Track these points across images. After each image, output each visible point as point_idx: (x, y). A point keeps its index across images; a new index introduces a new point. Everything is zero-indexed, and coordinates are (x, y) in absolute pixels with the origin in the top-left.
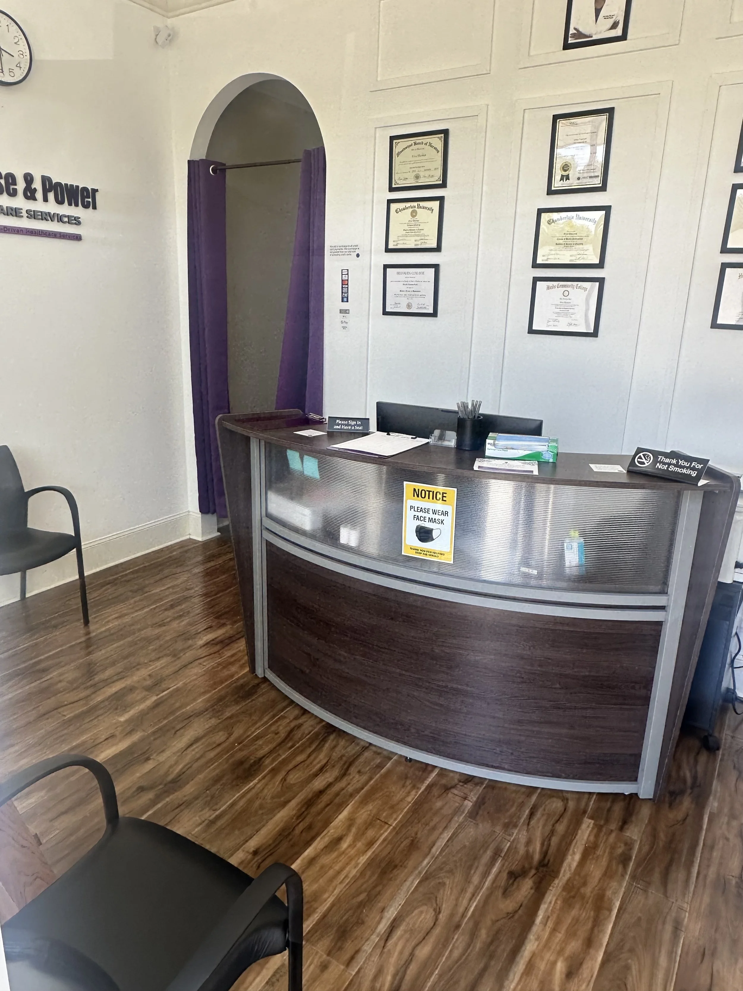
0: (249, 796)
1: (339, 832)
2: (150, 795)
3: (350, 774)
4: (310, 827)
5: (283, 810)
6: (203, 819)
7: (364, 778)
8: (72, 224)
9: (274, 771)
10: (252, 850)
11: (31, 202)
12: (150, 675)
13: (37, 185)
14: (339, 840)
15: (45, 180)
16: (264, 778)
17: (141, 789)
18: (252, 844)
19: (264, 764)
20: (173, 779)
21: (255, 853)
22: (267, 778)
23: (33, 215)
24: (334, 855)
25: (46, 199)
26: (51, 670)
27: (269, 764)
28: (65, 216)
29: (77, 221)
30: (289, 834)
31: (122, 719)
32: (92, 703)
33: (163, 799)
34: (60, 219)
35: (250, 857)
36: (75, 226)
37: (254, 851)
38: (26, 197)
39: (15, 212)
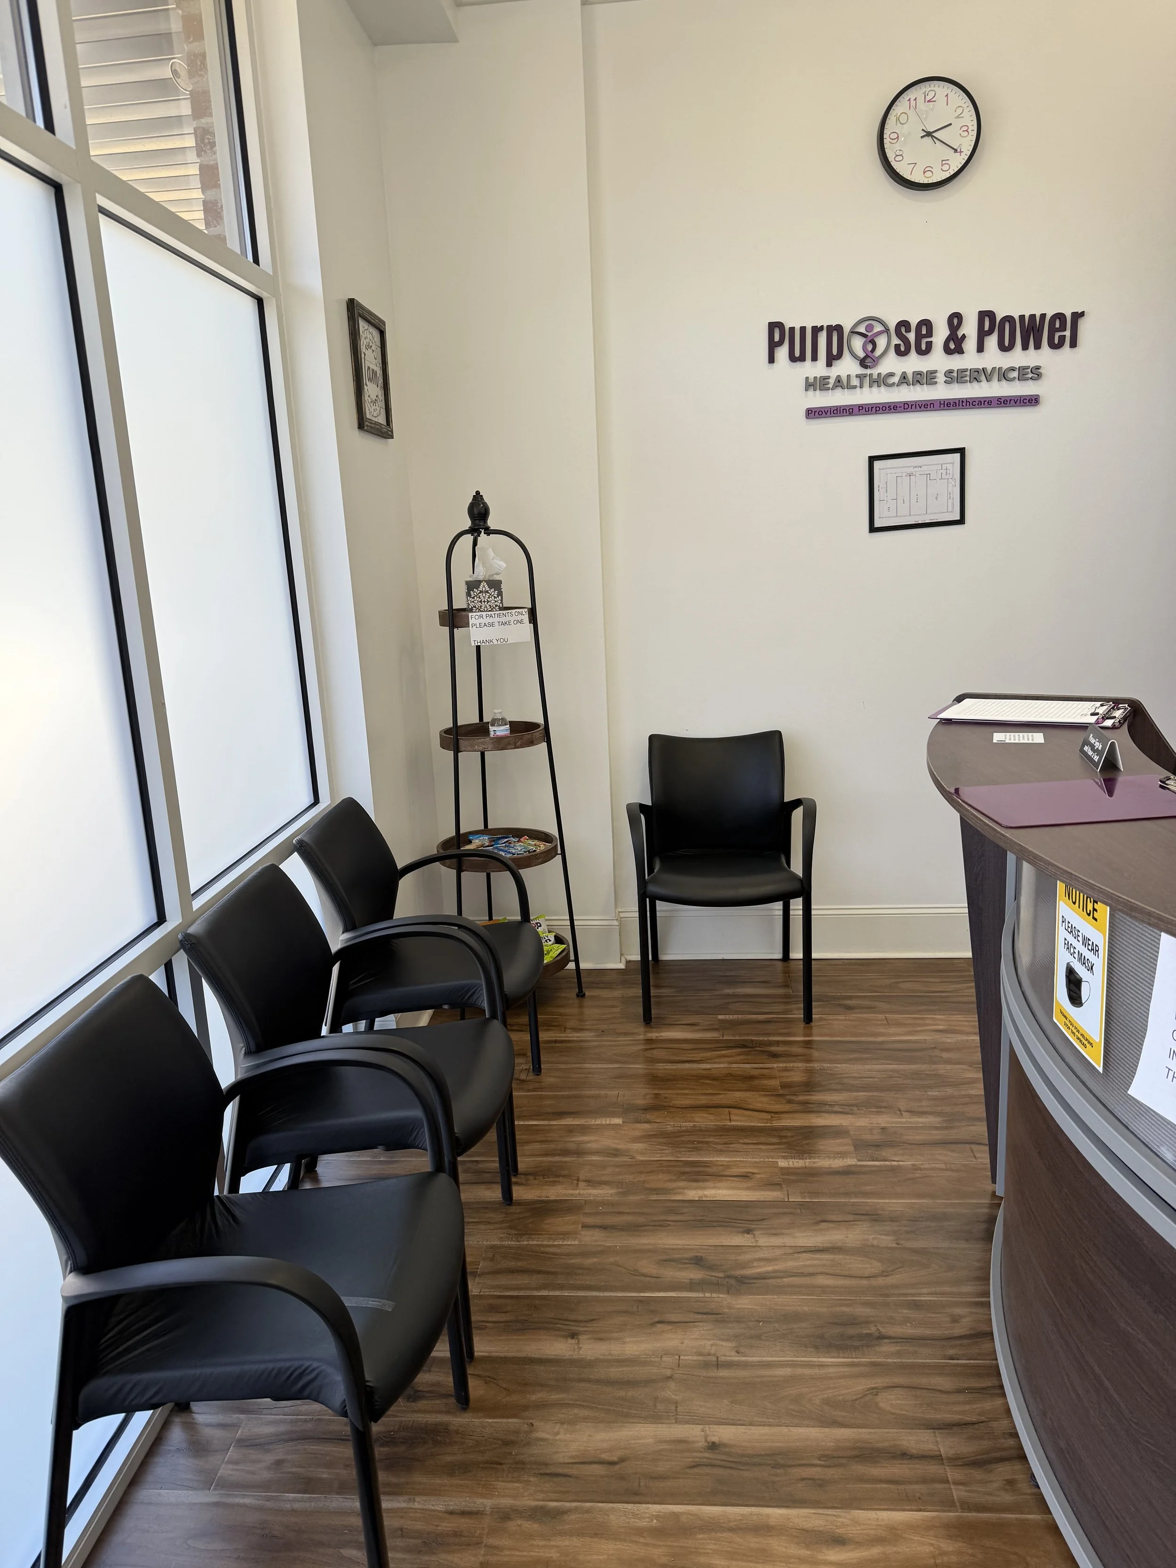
0: (799, 1371)
1: (853, 1531)
2: (696, 1274)
3: (990, 1471)
4: (821, 1484)
5: (817, 1429)
6: (712, 1352)
7: (1007, 1498)
8: (1027, 379)
9: (877, 1368)
10: (715, 1439)
11: (956, 356)
12: (883, 1128)
13: (969, 328)
14: (839, 1541)
15: (985, 316)
16: (853, 1365)
17: (698, 1262)
18: (724, 1434)
19: (877, 1348)
20: (742, 1277)
21: (713, 1447)
22: (855, 1370)
23: (955, 377)
24: (804, 1552)
25: (980, 348)
26: (781, 1059)
27: (885, 1353)
28: (1012, 369)
29: (1036, 373)
30: (784, 1466)
31: (782, 1163)
32: (776, 1124)
33: (702, 1291)
34: (1003, 375)
35: (702, 1444)
36: (1030, 382)
37: (713, 1443)
38: (948, 351)
39: (927, 378)
